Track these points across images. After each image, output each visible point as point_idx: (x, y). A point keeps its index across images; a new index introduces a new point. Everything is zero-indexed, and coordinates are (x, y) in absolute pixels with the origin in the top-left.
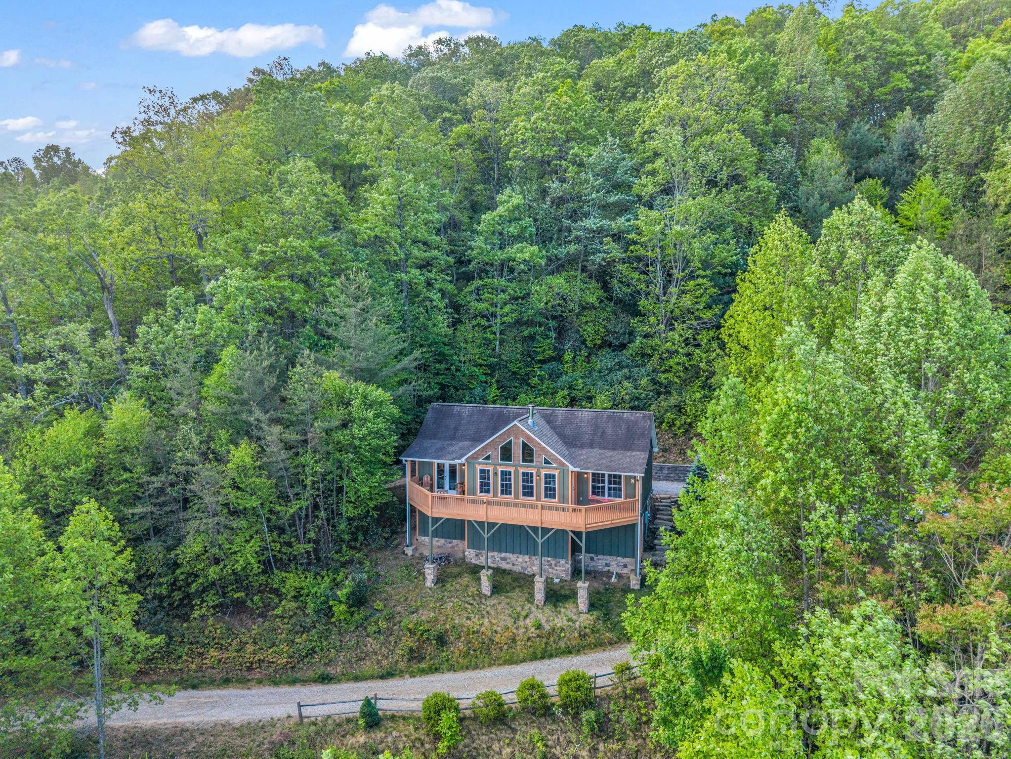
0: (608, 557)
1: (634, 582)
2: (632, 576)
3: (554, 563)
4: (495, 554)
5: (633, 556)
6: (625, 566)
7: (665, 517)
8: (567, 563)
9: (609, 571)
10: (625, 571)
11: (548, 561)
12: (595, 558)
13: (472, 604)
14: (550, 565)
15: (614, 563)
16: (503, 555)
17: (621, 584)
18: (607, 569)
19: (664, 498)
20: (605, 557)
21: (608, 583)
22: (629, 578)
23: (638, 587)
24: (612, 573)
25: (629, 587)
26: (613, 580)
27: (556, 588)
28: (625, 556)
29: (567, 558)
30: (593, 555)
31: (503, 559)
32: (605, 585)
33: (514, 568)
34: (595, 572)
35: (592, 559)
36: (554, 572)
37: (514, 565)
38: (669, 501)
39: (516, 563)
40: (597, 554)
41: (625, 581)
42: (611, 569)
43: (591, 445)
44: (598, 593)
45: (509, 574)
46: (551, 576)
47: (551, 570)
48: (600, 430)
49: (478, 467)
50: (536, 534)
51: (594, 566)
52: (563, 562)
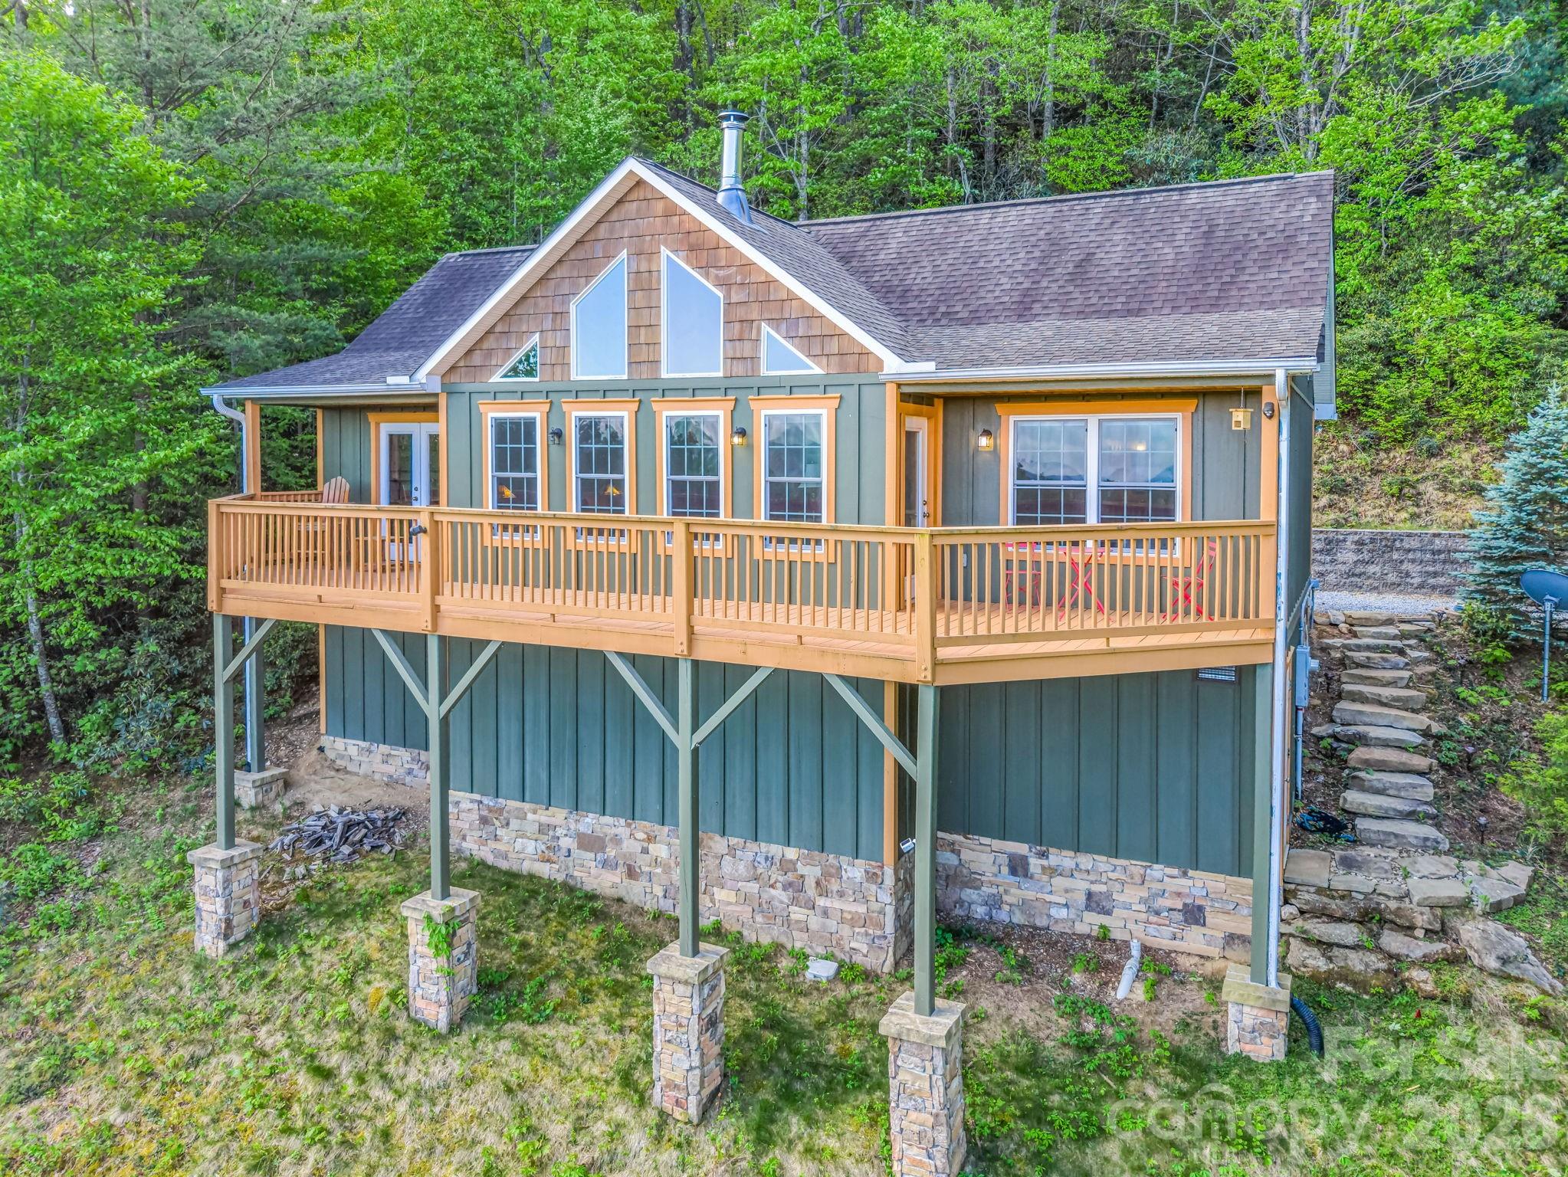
0: (1103, 862)
1: (1250, 1016)
2: (1237, 977)
3: (811, 872)
4: (558, 815)
5: (1240, 863)
6: (1194, 915)
7: (1386, 692)
8: (872, 877)
9: (1103, 937)
10: (1194, 940)
11: (786, 866)
12: (1035, 864)
13: (325, 1074)
14: (796, 887)
15: (1131, 895)
16: (589, 822)
17: (1171, 1014)
18: (1090, 923)
19: (1367, 622)
20: (1085, 861)
21: (1098, 1007)
22: (1215, 983)
23: (1269, 1049)
24: (1123, 948)
25: (1216, 1045)
26: (1127, 989)
27: (805, 1010)
28: (1193, 861)
29: (876, 856)
30: (1021, 848)
31: (590, 843)
32: (1075, 1012)
33: (635, 892)
34: (1033, 934)
35: (1018, 867)
36: (815, 922)
37: (632, 873)
38: (1392, 630)
39: (643, 863)
40: (1040, 839)
41: (1195, 998)
42: (1116, 925)
43: (1024, 309)
44: (1032, 1065)
45: (598, 915)
46: (799, 942)
47: (798, 914)
48: (1072, 256)
49: (491, 413)
50: (667, 697)
51: (1024, 905)
52: (855, 871)
